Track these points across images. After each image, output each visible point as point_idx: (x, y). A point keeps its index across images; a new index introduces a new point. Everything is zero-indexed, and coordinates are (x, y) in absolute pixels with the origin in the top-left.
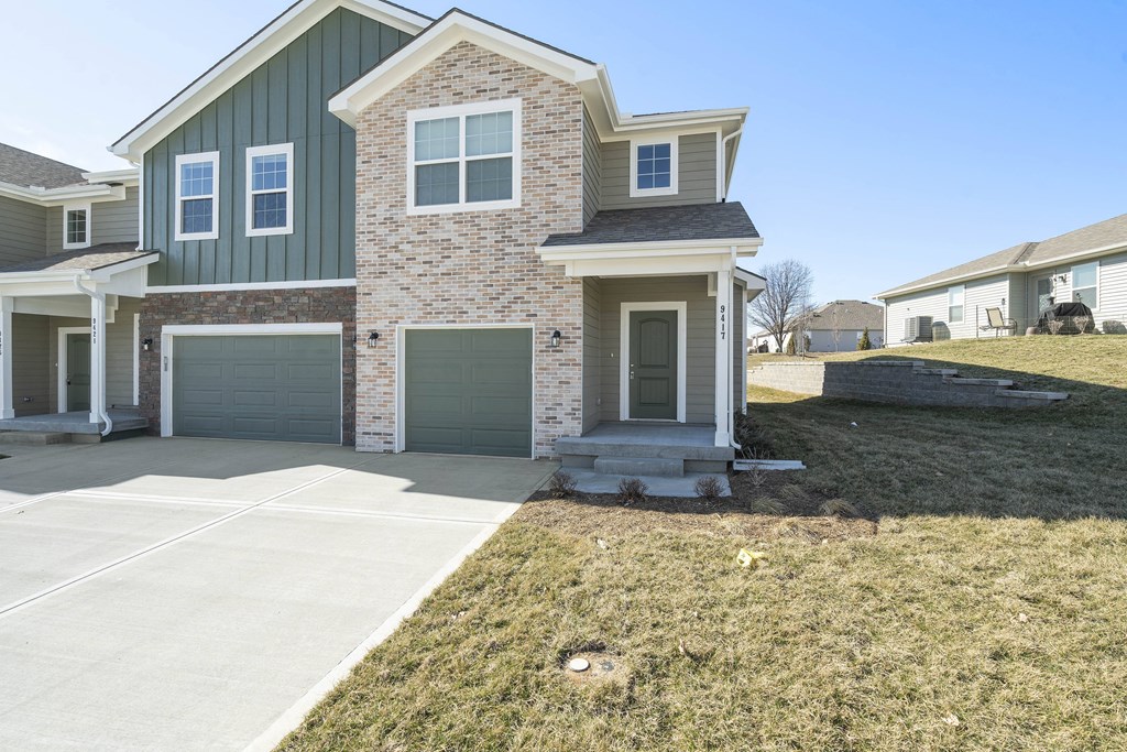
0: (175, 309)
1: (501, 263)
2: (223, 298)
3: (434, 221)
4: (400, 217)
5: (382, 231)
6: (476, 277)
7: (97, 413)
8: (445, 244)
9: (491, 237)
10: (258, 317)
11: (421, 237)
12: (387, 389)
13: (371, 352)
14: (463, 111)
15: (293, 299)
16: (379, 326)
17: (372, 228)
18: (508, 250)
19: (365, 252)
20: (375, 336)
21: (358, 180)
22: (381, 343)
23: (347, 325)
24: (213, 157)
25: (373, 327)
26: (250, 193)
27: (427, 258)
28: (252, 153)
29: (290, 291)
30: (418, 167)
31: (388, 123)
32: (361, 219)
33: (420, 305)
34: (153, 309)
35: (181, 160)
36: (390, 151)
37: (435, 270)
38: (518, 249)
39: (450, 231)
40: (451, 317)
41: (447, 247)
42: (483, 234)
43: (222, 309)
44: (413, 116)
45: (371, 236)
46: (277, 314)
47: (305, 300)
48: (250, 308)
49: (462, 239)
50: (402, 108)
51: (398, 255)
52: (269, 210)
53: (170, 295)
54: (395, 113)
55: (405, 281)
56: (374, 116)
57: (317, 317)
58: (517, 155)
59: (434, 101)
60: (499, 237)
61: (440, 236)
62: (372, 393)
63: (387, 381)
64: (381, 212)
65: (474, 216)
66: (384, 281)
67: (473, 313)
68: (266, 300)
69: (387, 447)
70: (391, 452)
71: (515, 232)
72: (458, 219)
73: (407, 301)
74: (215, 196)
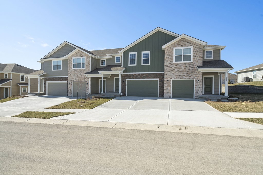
0: (129, 76)
1: (189, 70)
2: (137, 75)
3: (178, 64)
4: (172, 63)
5: (169, 65)
6: (185, 72)
7: (120, 92)
8: (180, 67)
9: (187, 66)
10: (144, 78)
11: (176, 66)
12: (170, 88)
13: (167, 83)
14: (183, 48)
15: (150, 75)
16: (168, 79)
17: (167, 65)
18: (190, 68)
19: (166, 68)
20: (168, 81)
21: (165, 58)
22: (169, 82)
23: (160, 79)
24: (136, 53)
25: (167, 79)
26: (142, 58)
27: (177, 69)
28: (143, 52)
29: (150, 74)
30: (175, 56)
31: (170, 49)
32: (165, 63)
33: (176, 76)
34: (125, 76)
35: (130, 53)
36: (170, 53)
37: (178, 71)
38: (192, 68)
39: (181, 65)
40: (181, 78)
41: (180, 68)
42: (186, 66)
43: (137, 76)
44: (174, 49)
45: (167, 66)
46: (147, 77)
47: (152, 75)
48: (142, 76)
49: (183, 67)
50: (172, 47)
51: (172, 69)
52: (146, 61)
53: (128, 74)
54: (171, 48)
55: (173, 73)
56: (168, 48)
57: (154, 78)
58: (192, 54)
59: (178, 46)
60: (189, 66)
61: (179, 66)
62: (167, 89)
63: (170, 87)
64: (169, 62)
65: (185, 64)
66: (169, 73)
67: (184, 77)
68: (145, 75)
69: (170, 97)
70: (170, 98)
71: (192, 66)
72: (182, 64)
73: (173, 76)
74: (136, 59)
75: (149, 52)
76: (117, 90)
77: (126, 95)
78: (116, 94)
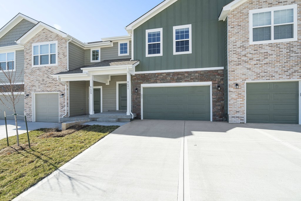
0: (146, 79)
1: (289, 59)
2: (165, 75)
3: (261, 46)
4: (246, 45)
5: (239, 50)
6: (278, 64)
7: (129, 112)
8: (266, 54)
9: (285, 51)
10: (178, 80)
11: (255, 52)
12: (242, 102)
13: (235, 90)
14: (272, 9)
15: (192, 74)
16: (238, 82)
17: (235, 49)
18: (292, 55)
19: (231, 57)
20: (237, 85)
21: (228, 34)
22: (239, 87)
23: (214, 82)
24: (160, 30)
25: (235, 82)
26: (174, 41)
27: (258, 59)
28: (175, 28)
29: (191, 72)
30: (253, 29)
31: (241, 14)
32: (230, 47)
33: (255, 74)
34: (138, 79)
35: (148, 31)
36: (242, 24)
37: (261, 63)
38: (296, 55)
39: (268, 50)
40: (268, 78)
41: (266, 55)
42: (281, 50)
43: (164, 78)
44: (251, 12)
45: (235, 52)
46: (186, 79)
47: (197, 74)
48: (176, 77)
49: (273, 52)
50: (247, 9)
51: (246, 58)
52: (182, 46)
53: (144, 74)
54: (244, 11)
55: (249, 66)
56: (235, 13)
57: (202, 80)
58: (295, 23)
59: (260, 7)
60: (288, 51)
61: (263, 51)
62: (235, 104)
63: (241, 100)
64: (239, 44)
65: (277, 45)
66: (240, 67)
67: (277, 76)
68: (182, 75)
69: (242, 121)
70: (243, 123)
71: (295, 49)
72: (271, 45)
73: (249, 73)
74: (161, 42)
75: (189, 26)
76: (123, 107)
77: (142, 118)
78: (120, 116)
